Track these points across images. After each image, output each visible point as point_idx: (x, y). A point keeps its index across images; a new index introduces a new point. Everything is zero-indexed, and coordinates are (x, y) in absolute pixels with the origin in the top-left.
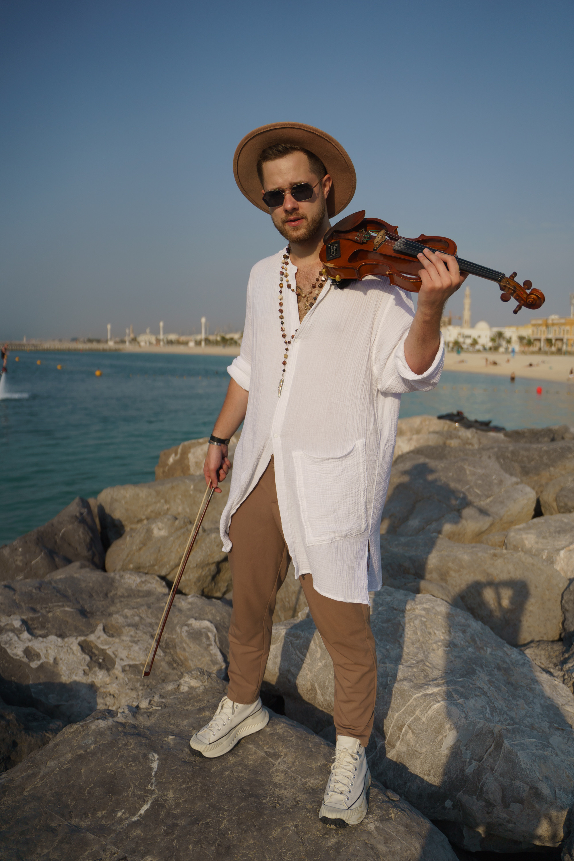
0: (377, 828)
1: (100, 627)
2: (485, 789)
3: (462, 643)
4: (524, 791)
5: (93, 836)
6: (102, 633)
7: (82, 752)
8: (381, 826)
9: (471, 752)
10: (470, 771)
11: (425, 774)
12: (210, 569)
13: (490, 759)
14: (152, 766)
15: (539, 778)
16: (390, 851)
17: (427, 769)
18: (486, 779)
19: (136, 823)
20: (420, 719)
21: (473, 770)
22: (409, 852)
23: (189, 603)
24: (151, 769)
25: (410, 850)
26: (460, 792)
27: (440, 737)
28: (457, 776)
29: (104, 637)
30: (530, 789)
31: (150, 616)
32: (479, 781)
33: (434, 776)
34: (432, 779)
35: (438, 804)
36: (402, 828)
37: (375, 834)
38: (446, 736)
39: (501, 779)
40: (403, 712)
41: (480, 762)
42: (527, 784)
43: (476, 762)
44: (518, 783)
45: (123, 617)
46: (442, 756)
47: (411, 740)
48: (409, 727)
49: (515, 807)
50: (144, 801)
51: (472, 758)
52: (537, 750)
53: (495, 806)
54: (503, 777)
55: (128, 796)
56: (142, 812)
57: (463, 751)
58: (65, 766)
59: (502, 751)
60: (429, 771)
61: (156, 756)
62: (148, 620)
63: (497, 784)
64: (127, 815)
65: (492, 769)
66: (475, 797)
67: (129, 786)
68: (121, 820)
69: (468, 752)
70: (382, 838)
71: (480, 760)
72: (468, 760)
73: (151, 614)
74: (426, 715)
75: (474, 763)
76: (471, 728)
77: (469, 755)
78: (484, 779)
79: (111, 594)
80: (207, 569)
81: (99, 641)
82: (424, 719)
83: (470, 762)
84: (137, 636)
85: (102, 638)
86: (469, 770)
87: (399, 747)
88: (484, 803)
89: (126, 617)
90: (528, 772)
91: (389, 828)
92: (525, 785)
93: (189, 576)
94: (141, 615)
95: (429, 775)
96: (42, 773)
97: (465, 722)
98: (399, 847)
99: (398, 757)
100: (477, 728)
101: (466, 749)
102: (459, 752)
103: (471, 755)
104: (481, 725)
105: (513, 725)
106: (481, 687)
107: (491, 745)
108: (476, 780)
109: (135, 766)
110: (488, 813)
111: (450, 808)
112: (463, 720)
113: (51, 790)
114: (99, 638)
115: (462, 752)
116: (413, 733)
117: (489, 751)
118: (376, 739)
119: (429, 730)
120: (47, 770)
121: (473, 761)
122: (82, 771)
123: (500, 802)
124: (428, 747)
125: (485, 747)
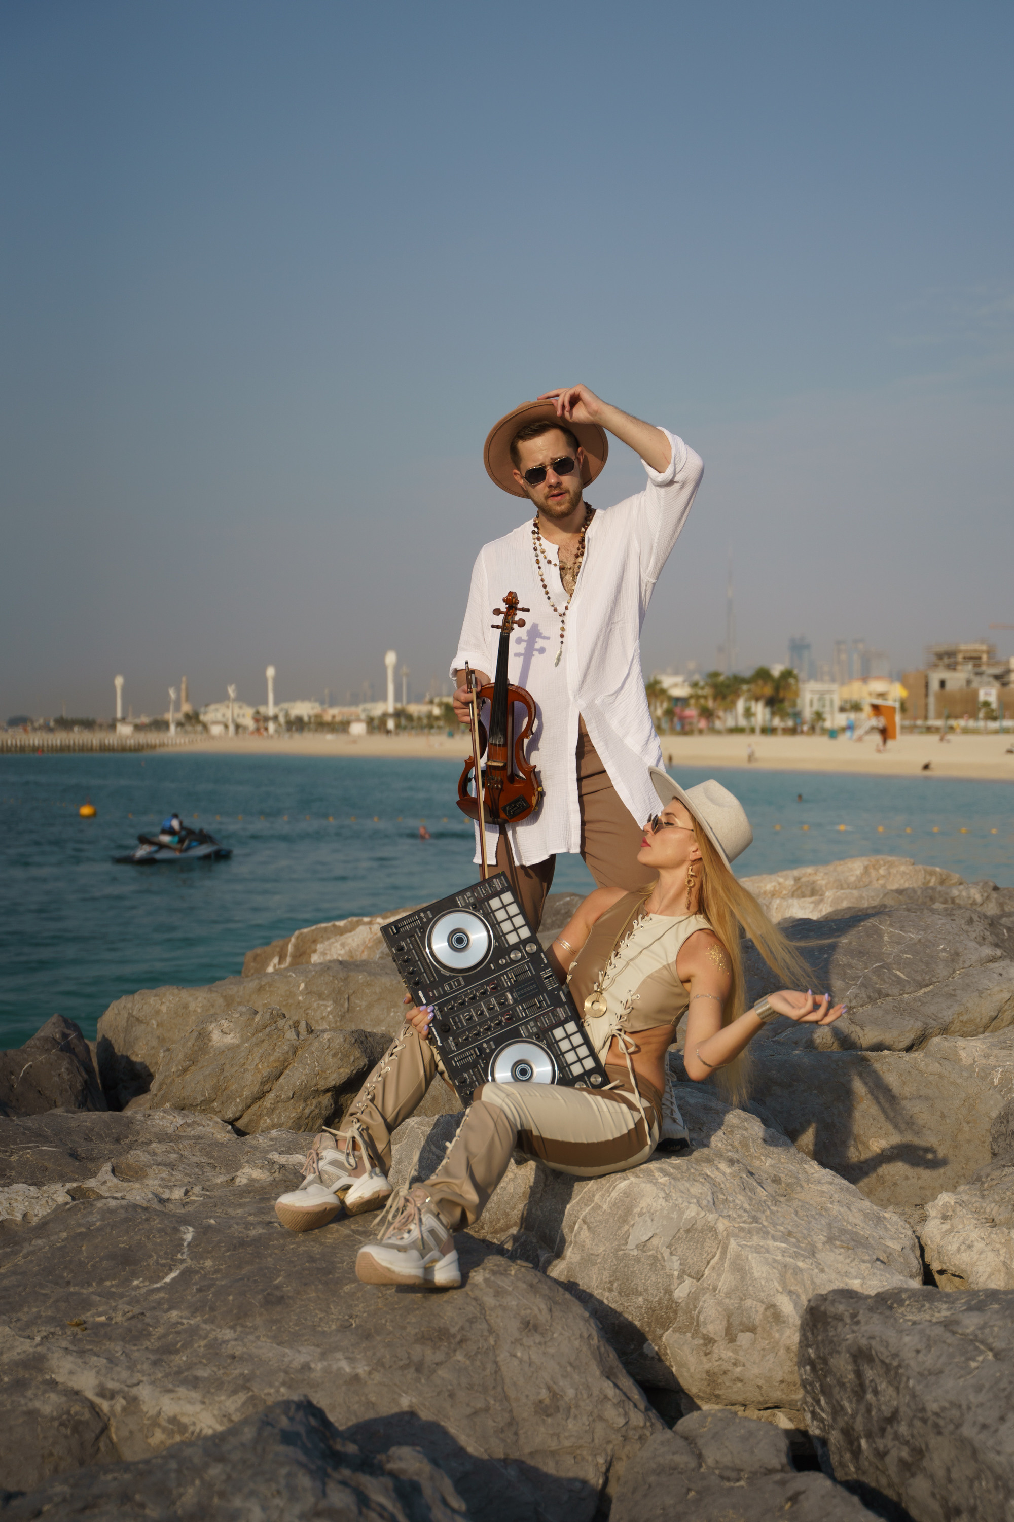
0: (486, 1280)
1: (107, 1167)
2: (702, 1318)
3: (720, 1145)
4: (757, 1312)
5: (98, 1298)
6: (110, 1176)
7: (83, 1230)
8: (493, 1278)
9: (680, 1259)
10: (681, 1295)
11: (604, 1289)
12: (320, 1103)
13: (713, 1275)
14: (184, 1237)
15: (777, 1290)
16: (500, 1305)
17: (607, 1280)
18: (704, 1302)
19: (158, 1290)
20: (600, 1207)
21: (687, 1291)
22: (529, 1311)
23: (272, 1139)
24: (183, 1240)
25: (531, 1309)
26: (667, 1330)
27: (626, 1228)
28: (660, 1299)
29: (113, 1181)
30: (766, 1309)
31: (198, 1154)
32: (695, 1307)
33: (620, 1293)
34: (618, 1299)
35: (632, 1347)
36: (524, 1286)
37: (483, 1285)
38: (633, 1225)
39: (727, 1300)
40: (578, 1203)
41: (698, 1280)
42: (762, 1302)
43: (691, 1280)
44: (749, 1303)
45: (149, 1153)
46: (630, 1260)
47: (587, 1241)
48: (584, 1221)
49: (744, 1338)
50: (171, 1270)
51: (683, 1273)
52: (783, 1256)
53: (716, 1341)
54: (729, 1298)
55: (148, 1265)
56: (168, 1279)
57: (666, 1254)
58: (58, 1245)
59: (728, 1256)
60: (611, 1282)
61: (191, 1229)
62: (195, 1159)
63: (720, 1310)
64: (147, 1283)
65: (715, 1289)
66: (689, 1335)
67: (150, 1256)
68: (138, 1287)
69: (675, 1258)
70: (491, 1290)
71: (698, 1277)
72: (676, 1273)
73: (201, 1151)
74: (609, 1199)
75: (688, 1281)
76: (675, 1215)
77: (676, 1265)
78: (701, 1304)
79: (127, 1141)
80: (315, 1102)
81: (104, 1188)
82: (605, 1207)
83: (681, 1278)
84: (173, 1179)
85: (109, 1184)
86: (681, 1292)
87: (571, 1258)
88: (701, 1342)
89: (155, 1154)
90: (763, 1283)
91: (504, 1283)
92: (759, 1304)
93: (279, 1117)
94: (182, 1152)
95: (611, 1290)
96: (25, 1251)
97: (664, 1204)
98: (514, 1303)
99: (568, 1272)
100: (685, 1217)
101: (671, 1254)
102: (659, 1256)
103: (681, 1264)
104: (693, 1214)
105: (751, 1223)
106: (713, 1176)
107: (716, 1253)
108: (691, 1307)
109: (160, 1237)
110: (706, 1354)
111: (653, 1358)
112: (662, 1202)
113: (39, 1265)
114: (105, 1182)
115: (663, 1257)
116: (589, 1228)
117: (712, 1262)
118: (539, 1252)
119: (611, 1220)
120: (31, 1248)
121: (686, 1277)
122: (84, 1248)
123: (724, 1334)
124: (608, 1244)
125: (705, 1255)
